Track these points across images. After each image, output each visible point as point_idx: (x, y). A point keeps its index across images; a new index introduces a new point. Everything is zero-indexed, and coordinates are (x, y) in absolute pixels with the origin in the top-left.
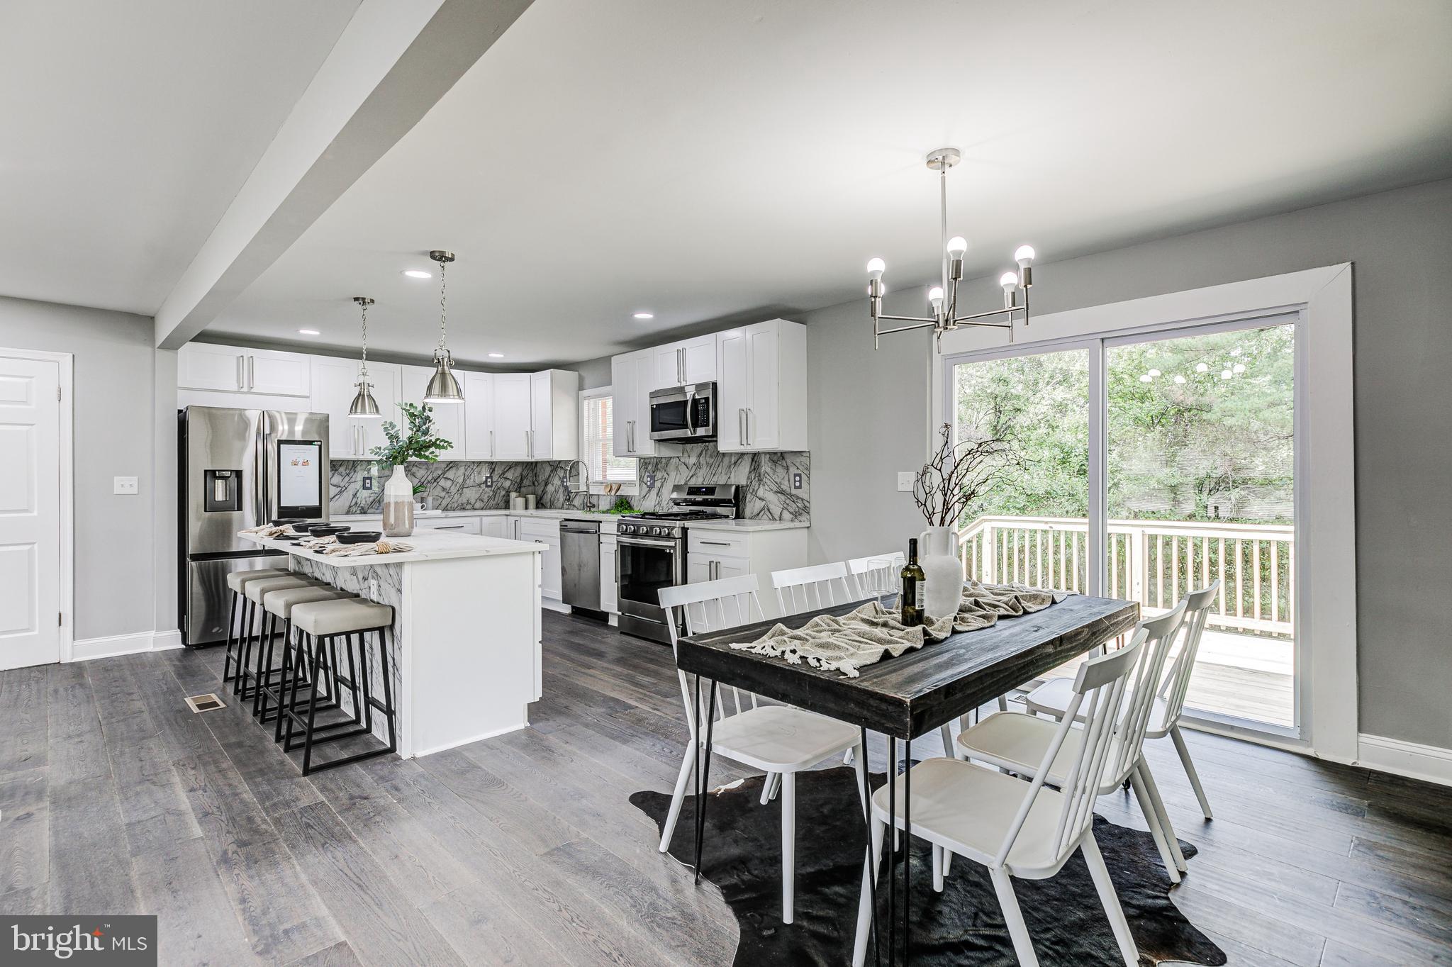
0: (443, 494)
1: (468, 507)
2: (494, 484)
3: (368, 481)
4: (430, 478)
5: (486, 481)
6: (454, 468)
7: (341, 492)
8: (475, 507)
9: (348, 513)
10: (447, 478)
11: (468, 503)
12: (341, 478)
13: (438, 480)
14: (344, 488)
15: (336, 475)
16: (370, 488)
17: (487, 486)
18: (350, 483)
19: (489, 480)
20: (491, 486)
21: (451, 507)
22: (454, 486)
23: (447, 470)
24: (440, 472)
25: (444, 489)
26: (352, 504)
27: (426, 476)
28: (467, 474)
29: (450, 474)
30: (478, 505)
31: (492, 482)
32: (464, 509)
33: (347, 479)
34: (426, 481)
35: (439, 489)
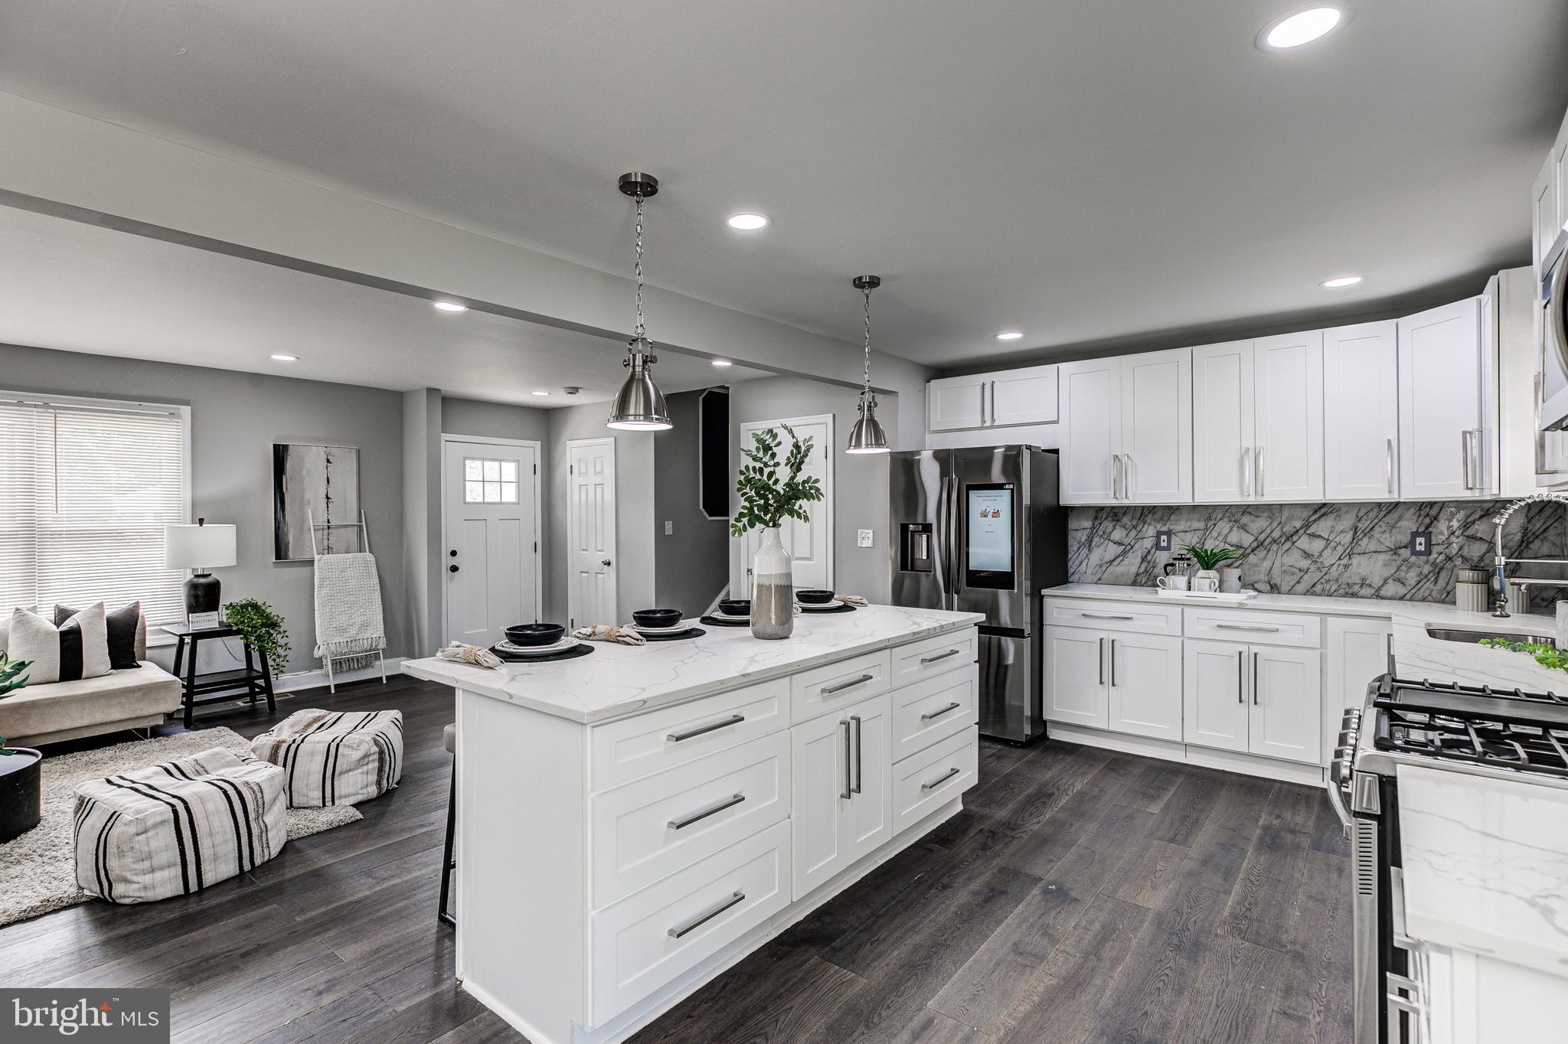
0: (1305, 564)
1: (1366, 591)
2: (1435, 550)
3: (1164, 537)
4: (1276, 534)
5: (1413, 542)
6: (1333, 516)
7: (1124, 553)
8: (1383, 593)
9: (1134, 584)
10: (1314, 536)
11: (1363, 583)
12: (1124, 533)
13: (1295, 538)
14: (1129, 547)
15: (1118, 527)
16: (1168, 548)
17: (1414, 553)
18: (1137, 539)
19: (1421, 540)
20: (1428, 551)
21: (1323, 590)
22: (1329, 550)
23: (1315, 521)
24: (1298, 524)
25: (1307, 555)
26: (1141, 571)
27: (1268, 531)
28: (1361, 526)
29: (1323, 527)
30: (1391, 589)
31: (1429, 545)
32: (1354, 595)
33: (1133, 533)
34: (1269, 539)
35: (1295, 553)
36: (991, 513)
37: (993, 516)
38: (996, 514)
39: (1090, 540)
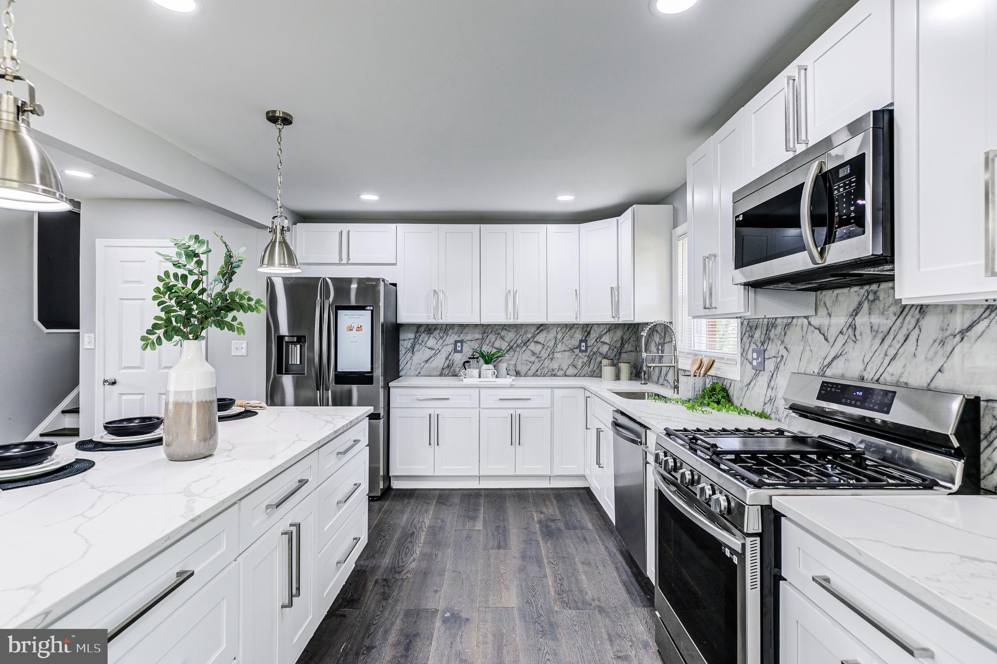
0: (533, 359)
1: (561, 373)
2: (589, 349)
3: (459, 344)
4: (519, 342)
5: (580, 346)
6: (546, 331)
7: (435, 355)
8: (568, 373)
9: (441, 375)
10: (537, 342)
11: (560, 369)
12: (435, 342)
13: (528, 344)
14: (438, 351)
15: (431, 338)
16: (461, 351)
17: (581, 351)
18: (443, 346)
19: (583, 344)
20: (586, 351)
21: (541, 373)
22: (544, 350)
23: (538, 334)
24: (529, 336)
25: (534, 353)
26: (445, 367)
27: (515, 340)
28: (558, 337)
29: (541, 338)
30: (571, 371)
31: (587, 347)
32: (555, 375)
33: (441, 341)
34: (515, 345)
35: (528, 353)
36: (355, 328)
37: (357, 330)
38: (359, 328)
39: (413, 347)
